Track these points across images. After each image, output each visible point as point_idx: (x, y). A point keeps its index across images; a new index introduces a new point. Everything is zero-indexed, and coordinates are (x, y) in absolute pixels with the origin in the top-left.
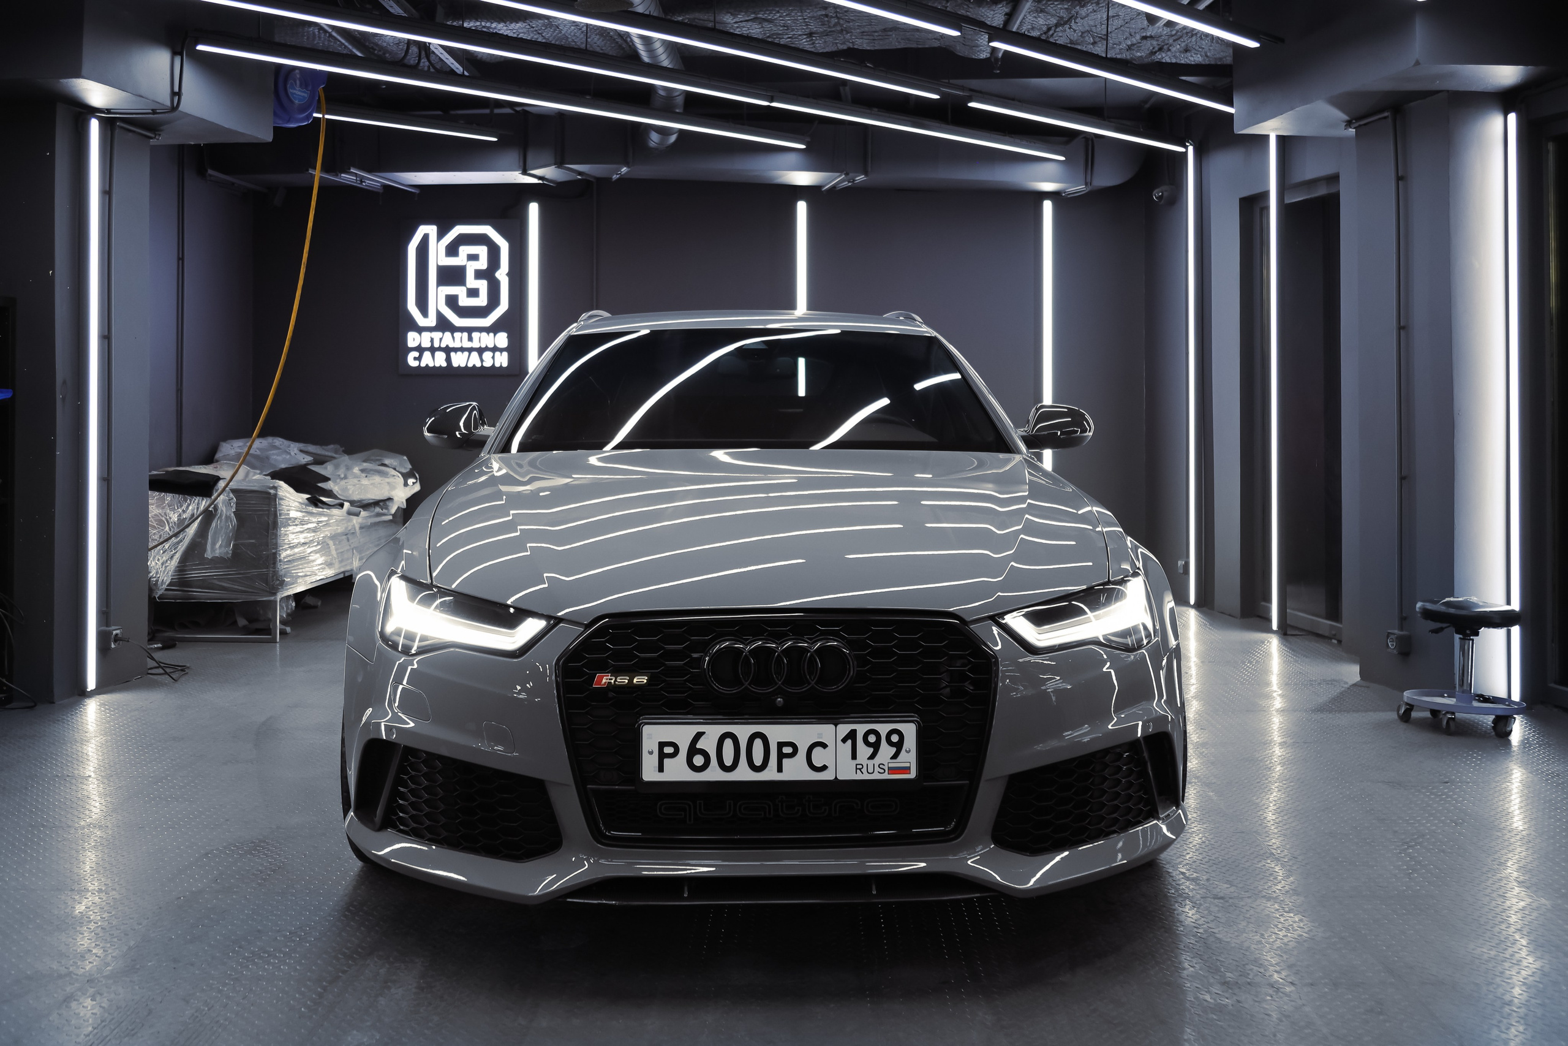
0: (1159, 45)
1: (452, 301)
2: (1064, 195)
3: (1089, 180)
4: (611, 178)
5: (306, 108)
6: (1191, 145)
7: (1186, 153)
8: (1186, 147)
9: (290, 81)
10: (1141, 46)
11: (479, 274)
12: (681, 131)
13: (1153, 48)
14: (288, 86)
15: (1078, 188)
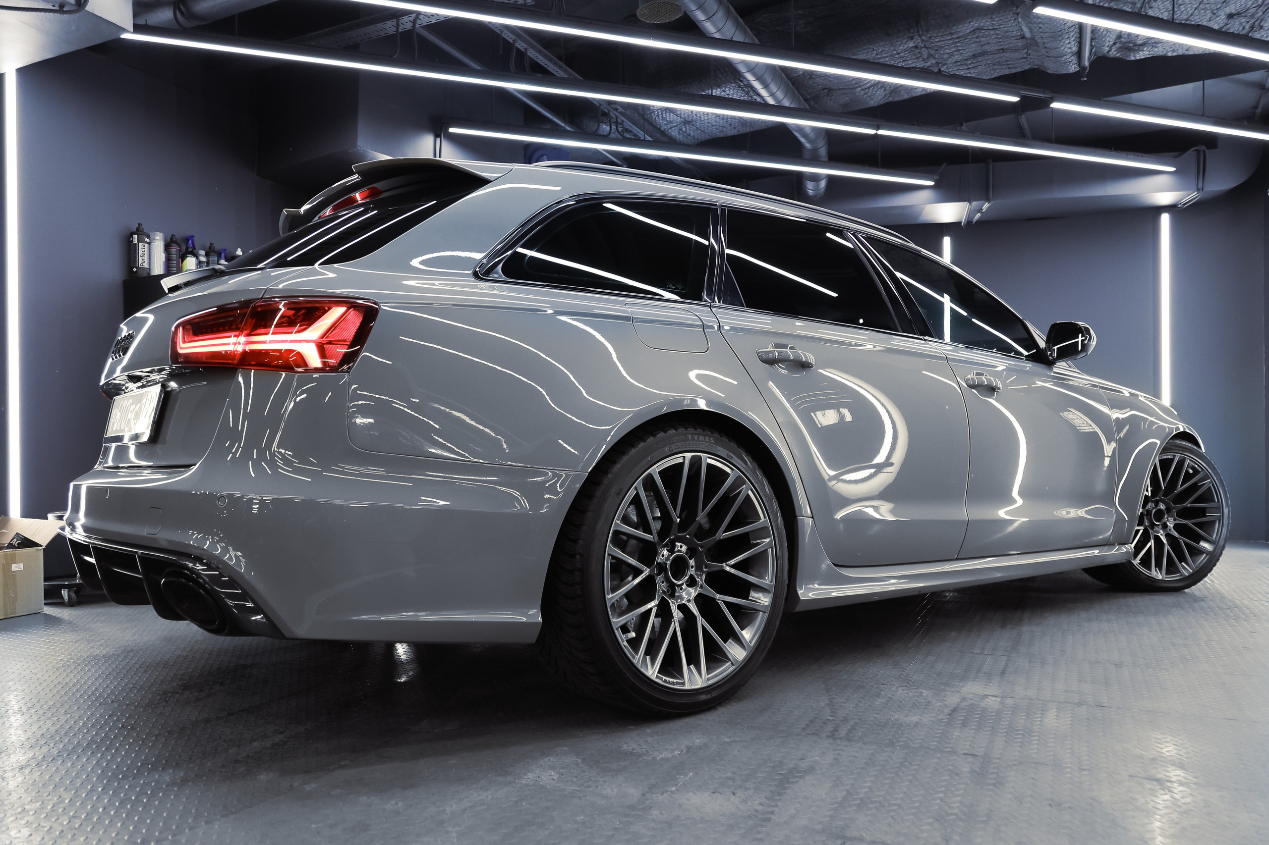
2: (1179, 205)
3: (1200, 186)
15: (1192, 196)
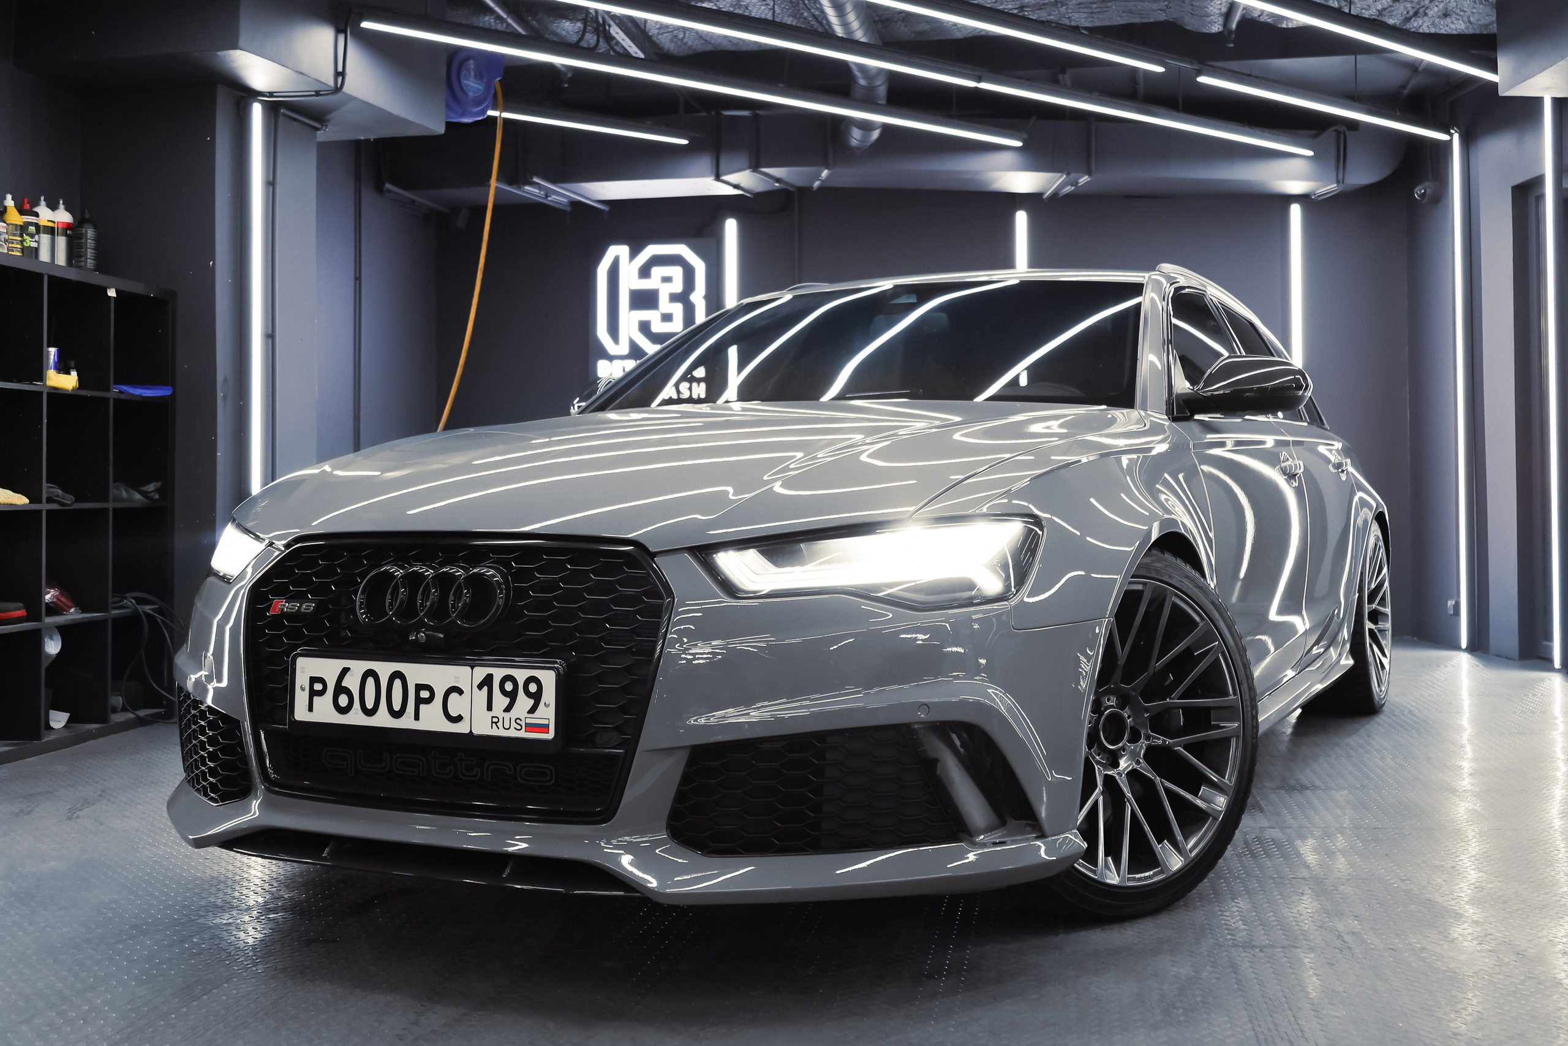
0: (1413, 8)
1: (645, 327)
2: (1313, 197)
3: (1341, 179)
4: (812, 187)
5: (478, 102)
6: (1456, 132)
7: (1451, 141)
8: (1451, 135)
9: (464, 72)
10: (1393, 11)
11: (674, 298)
12: (886, 127)
13: (1408, 13)
14: (462, 77)
15: (1330, 187)
